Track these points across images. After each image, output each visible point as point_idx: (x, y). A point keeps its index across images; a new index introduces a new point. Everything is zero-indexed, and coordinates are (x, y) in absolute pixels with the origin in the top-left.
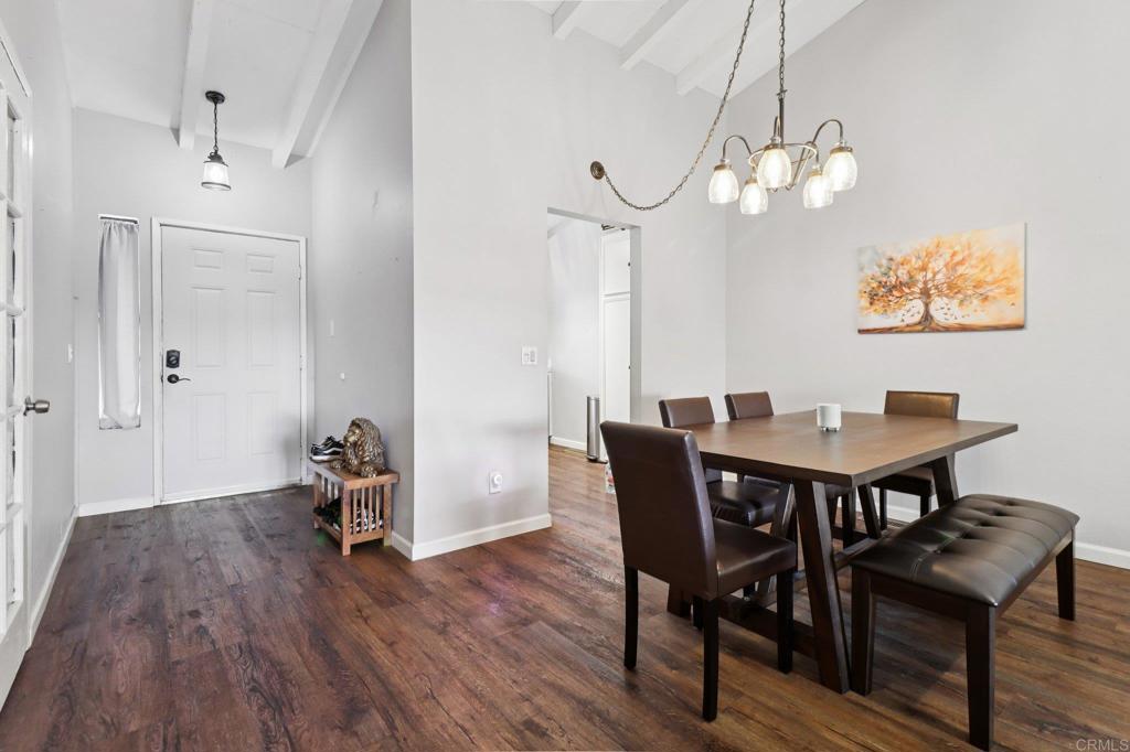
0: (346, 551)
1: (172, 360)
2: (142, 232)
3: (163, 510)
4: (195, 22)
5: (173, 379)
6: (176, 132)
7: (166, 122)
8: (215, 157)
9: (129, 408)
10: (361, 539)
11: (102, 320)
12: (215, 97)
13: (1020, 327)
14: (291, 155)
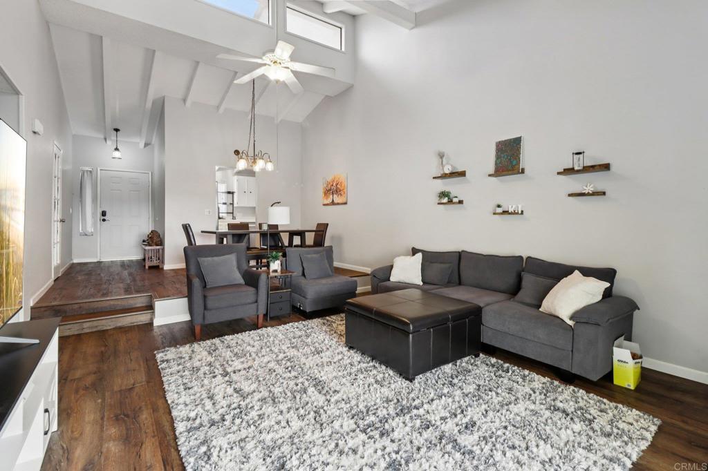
0: (147, 267)
1: (104, 214)
2: (94, 173)
3: (100, 263)
4: (106, 117)
5: (104, 220)
6: (105, 139)
7: (102, 137)
8: (117, 149)
9: (90, 229)
10: (152, 264)
11: (81, 201)
12: (117, 130)
13: (346, 203)
14: (145, 144)
